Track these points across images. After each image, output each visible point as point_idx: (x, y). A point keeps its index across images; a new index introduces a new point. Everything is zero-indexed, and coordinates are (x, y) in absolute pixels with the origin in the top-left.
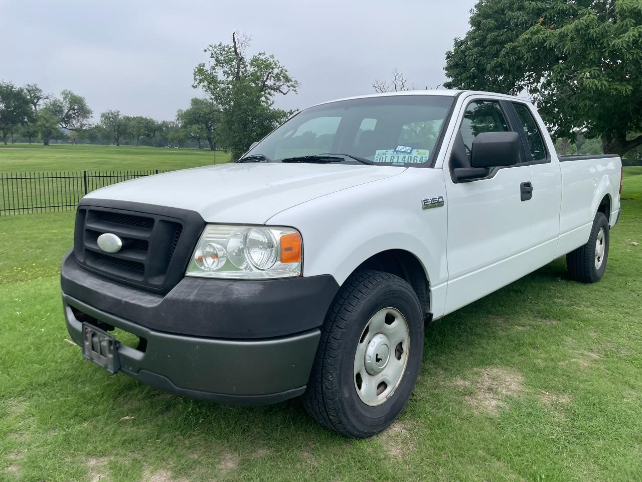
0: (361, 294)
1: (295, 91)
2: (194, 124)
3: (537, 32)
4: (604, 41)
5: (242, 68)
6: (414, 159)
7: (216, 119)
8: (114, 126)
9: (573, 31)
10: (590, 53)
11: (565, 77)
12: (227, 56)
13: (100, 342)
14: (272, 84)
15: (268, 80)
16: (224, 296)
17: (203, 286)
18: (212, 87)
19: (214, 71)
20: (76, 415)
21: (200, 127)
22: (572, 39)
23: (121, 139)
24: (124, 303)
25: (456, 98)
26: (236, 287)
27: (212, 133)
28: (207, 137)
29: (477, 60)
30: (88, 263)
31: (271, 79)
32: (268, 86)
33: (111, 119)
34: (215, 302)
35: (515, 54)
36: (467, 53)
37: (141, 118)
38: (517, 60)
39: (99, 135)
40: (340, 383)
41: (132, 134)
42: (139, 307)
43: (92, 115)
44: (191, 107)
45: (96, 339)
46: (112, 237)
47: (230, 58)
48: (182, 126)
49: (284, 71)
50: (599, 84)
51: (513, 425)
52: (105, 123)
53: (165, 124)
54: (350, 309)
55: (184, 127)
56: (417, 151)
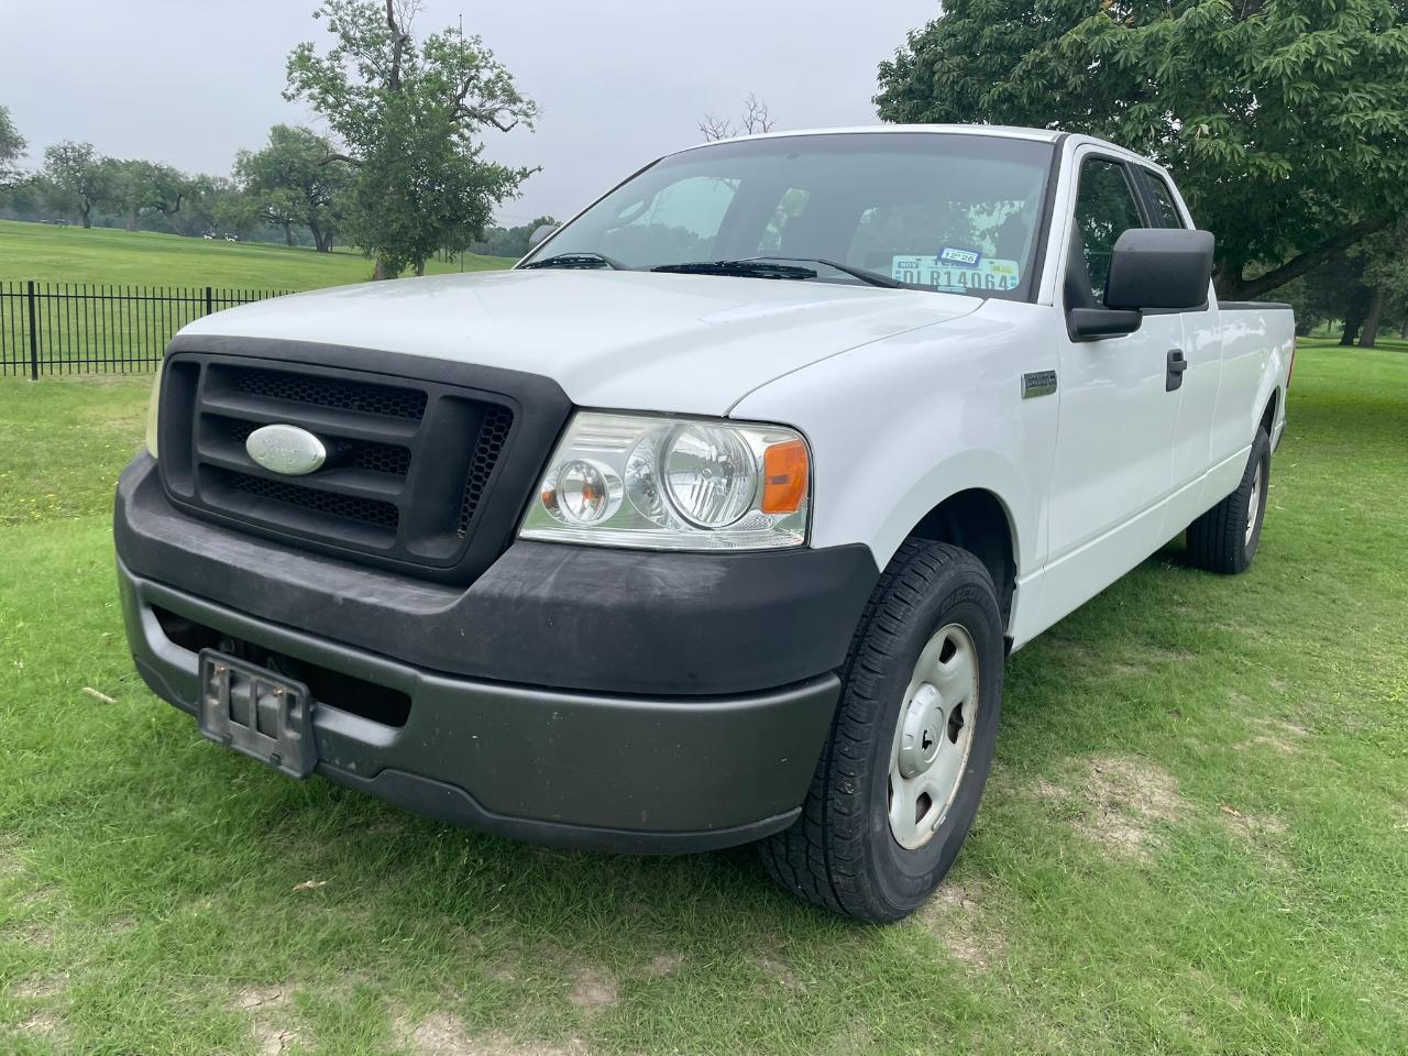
0: (912, 591)
1: (530, 125)
2: (279, 185)
3: (1100, 29)
4: (1242, 60)
5: (405, 61)
6: (987, 282)
7: (330, 178)
8: (78, 181)
9: (1181, 33)
10: (1211, 84)
11: (1153, 130)
12: (370, 30)
13: (258, 699)
14: (476, 105)
15: (468, 95)
16: (629, 590)
17: (569, 563)
18: (331, 99)
19: (336, 63)
20: (174, 880)
21: (292, 194)
22: (1175, 51)
23: (95, 212)
24: (341, 601)
25: (1057, 148)
26: (657, 569)
27: (319, 212)
28: (309, 218)
29: (958, 83)
30: (209, 499)
31: (472, 93)
32: (466, 109)
33: (71, 163)
34: (607, 605)
35: (1043, 76)
36: (937, 66)
37: (146, 164)
38: (1046, 88)
39: (40, 200)
40: (868, 800)
41: (123, 201)
42: (391, 613)
43: (25, 150)
44: (271, 146)
45: (243, 692)
46: (292, 434)
47: (377, 36)
48: (247, 191)
49: (506, 77)
50: (1228, 151)
51: (1194, 885)
52: (55, 171)
53: (203, 181)
54: (892, 626)
55: (254, 190)
56: (991, 263)
